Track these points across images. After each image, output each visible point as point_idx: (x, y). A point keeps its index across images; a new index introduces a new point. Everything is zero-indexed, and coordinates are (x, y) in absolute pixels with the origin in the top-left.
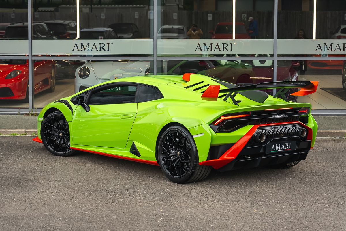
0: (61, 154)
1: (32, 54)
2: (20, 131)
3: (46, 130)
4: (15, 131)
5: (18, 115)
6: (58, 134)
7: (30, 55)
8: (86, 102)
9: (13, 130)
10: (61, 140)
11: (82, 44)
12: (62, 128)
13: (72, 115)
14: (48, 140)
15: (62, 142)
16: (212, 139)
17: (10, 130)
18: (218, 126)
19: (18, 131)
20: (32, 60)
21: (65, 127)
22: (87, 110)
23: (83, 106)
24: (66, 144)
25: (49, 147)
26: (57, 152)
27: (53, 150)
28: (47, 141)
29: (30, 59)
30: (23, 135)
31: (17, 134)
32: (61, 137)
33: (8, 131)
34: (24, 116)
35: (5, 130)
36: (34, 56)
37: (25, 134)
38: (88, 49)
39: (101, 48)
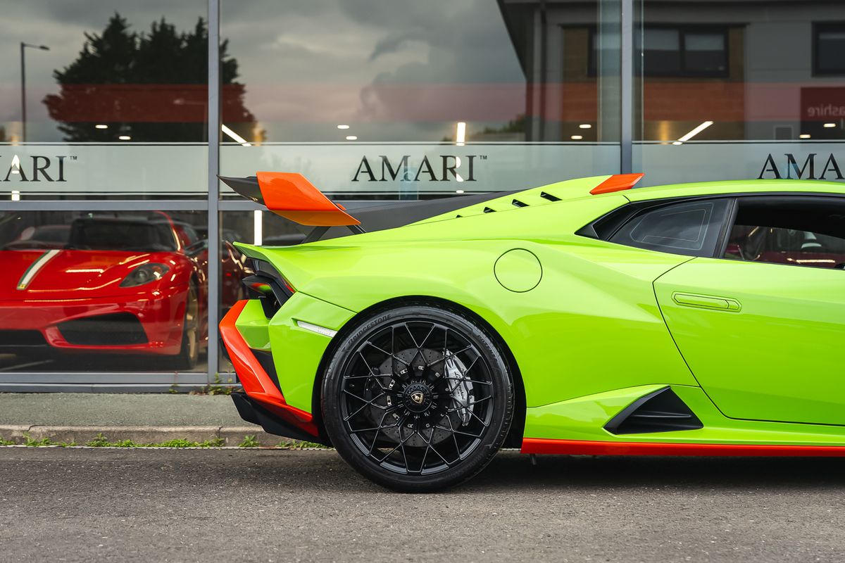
1: (219, 192)
2: (199, 432)
4: (181, 432)
5: (170, 393)
7: (213, 197)
9: (173, 429)
11: (384, 159)
17: (165, 429)
19: (191, 432)
20: (219, 212)
30: (211, 445)
31: (189, 441)
33: (155, 432)
34: (191, 397)
35: (146, 428)
36: (224, 198)
37: (220, 443)
38: (406, 177)
39: (448, 171)
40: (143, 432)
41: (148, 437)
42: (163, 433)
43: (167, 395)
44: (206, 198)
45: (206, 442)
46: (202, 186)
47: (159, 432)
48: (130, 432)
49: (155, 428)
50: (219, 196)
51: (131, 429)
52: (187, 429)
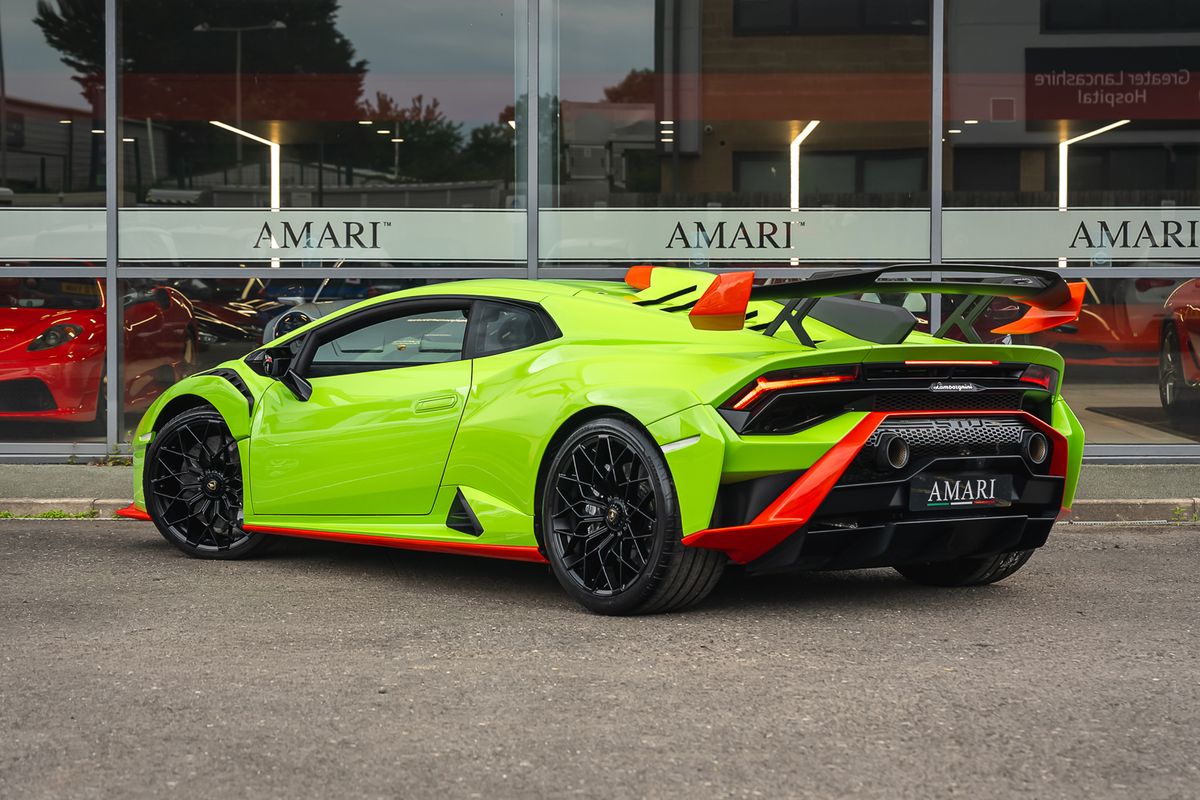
0: (213, 552)
1: (118, 259)
2: (74, 504)
3: (162, 471)
4: (57, 504)
5: (69, 463)
6: (204, 483)
7: (112, 264)
8: (299, 369)
9: (49, 501)
10: (211, 506)
11: (287, 225)
12: (216, 464)
13: (250, 416)
14: (168, 507)
15: (216, 511)
16: (728, 454)
17: (42, 501)
18: (748, 413)
19: (67, 504)
20: (117, 280)
21: (227, 459)
22: (302, 394)
23: (289, 382)
24: (231, 517)
25: (172, 529)
26: (200, 546)
27: (185, 539)
28: (164, 507)
29: (112, 274)
30: (85, 516)
31: (64, 512)
32: (213, 493)
33: (33, 503)
34: (88, 468)
35: (24, 500)
36: (125, 265)
37: (93, 514)
38: (308, 243)
39: (352, 238)
40: (20, 504)
41: (25, 508)
42: (40, 504)
43: (65, 466)
44: (103, 264)
45: (81, 513)
46: (100, 251)
47: (37, 504)
48: (9, 503)
49: (32, 500)
50: (118, 263)
51: (9, 500)
52: (62, 500)
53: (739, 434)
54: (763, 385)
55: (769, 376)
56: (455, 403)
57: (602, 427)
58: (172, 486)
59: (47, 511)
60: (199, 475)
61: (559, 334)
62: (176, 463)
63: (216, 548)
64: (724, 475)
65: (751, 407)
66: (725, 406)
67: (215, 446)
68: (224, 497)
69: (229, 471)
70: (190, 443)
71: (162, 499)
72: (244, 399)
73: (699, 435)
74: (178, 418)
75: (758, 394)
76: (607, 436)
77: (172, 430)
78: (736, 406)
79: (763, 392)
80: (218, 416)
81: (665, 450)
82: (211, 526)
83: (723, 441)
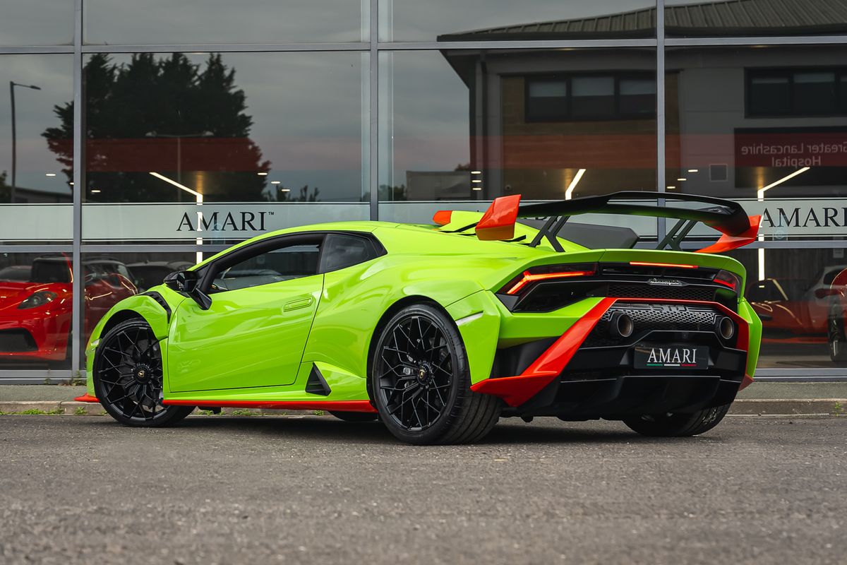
0: (142, 422)
1: (81, 239)
2: (47, 404)
3: (106, 364)
4: (35, 404)
5: (45, 384)
6: (136, 372)
7: (77, 243)
8: (203, 289)
9: (29, 403)
10: (141, 389)
12: (144, 359)
13: (168, 324)
14: (110, 390)
15: (144, 392)
16: (503, 326)
17: (24, 403)
18: (518, 297)
19: (41, 404)
20: (81, 254)
21: (152, 355)
22: (204, 305)
23: (195, 296)
24: (155, 397)
25: (113, 406)
26: (132, 418)
27: (122, 413)
28: (107, 390)
29: (76, 250)
30: (54, 413)
31: (40, 410)
32: (141, 379)
33: (17, 404)
34: (59, 387)
35: (12, 402)
36: (86, 243)
37: (60, 412)
38: (215, 228)
39: (246, 223)
40: (9, 404)
41: (12, 408)
42: (23, 405)
43: (42, 386)
44: (71, 243)
45: (51, 411)
47: (20, 405)
49: (17, 402)
50: (81, 242)
52: (38, 402)
53: (511, 312)
54: (528, 278)
55: (532, 270)
56: (311, 303)
57: (414, 311)
58: (113, 375)
59: (27, 409)
60: (132, 367)
61: (386, 253)
62: (116, 359)
63: (144, 419)
64: (500, 341)
65: (519, 293)
66: (501, 292)
67: (144, 345)
68: (150, 383)
69: (154, 363)
70: (126, 345)
71: (106, 384)
72: (164, 311)
73: (482, 312)
74: (118, 327)
75: (524, 283)
76: (417, 317)
77: (114, 336)
78: (509, 293)
79: (528, 282)
80: (146, 324)
81: (458, 323)
82: (141, 403)
83: (499, 315)
